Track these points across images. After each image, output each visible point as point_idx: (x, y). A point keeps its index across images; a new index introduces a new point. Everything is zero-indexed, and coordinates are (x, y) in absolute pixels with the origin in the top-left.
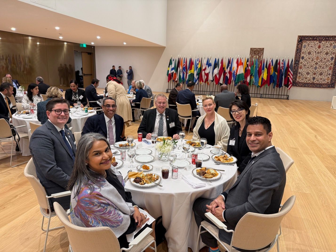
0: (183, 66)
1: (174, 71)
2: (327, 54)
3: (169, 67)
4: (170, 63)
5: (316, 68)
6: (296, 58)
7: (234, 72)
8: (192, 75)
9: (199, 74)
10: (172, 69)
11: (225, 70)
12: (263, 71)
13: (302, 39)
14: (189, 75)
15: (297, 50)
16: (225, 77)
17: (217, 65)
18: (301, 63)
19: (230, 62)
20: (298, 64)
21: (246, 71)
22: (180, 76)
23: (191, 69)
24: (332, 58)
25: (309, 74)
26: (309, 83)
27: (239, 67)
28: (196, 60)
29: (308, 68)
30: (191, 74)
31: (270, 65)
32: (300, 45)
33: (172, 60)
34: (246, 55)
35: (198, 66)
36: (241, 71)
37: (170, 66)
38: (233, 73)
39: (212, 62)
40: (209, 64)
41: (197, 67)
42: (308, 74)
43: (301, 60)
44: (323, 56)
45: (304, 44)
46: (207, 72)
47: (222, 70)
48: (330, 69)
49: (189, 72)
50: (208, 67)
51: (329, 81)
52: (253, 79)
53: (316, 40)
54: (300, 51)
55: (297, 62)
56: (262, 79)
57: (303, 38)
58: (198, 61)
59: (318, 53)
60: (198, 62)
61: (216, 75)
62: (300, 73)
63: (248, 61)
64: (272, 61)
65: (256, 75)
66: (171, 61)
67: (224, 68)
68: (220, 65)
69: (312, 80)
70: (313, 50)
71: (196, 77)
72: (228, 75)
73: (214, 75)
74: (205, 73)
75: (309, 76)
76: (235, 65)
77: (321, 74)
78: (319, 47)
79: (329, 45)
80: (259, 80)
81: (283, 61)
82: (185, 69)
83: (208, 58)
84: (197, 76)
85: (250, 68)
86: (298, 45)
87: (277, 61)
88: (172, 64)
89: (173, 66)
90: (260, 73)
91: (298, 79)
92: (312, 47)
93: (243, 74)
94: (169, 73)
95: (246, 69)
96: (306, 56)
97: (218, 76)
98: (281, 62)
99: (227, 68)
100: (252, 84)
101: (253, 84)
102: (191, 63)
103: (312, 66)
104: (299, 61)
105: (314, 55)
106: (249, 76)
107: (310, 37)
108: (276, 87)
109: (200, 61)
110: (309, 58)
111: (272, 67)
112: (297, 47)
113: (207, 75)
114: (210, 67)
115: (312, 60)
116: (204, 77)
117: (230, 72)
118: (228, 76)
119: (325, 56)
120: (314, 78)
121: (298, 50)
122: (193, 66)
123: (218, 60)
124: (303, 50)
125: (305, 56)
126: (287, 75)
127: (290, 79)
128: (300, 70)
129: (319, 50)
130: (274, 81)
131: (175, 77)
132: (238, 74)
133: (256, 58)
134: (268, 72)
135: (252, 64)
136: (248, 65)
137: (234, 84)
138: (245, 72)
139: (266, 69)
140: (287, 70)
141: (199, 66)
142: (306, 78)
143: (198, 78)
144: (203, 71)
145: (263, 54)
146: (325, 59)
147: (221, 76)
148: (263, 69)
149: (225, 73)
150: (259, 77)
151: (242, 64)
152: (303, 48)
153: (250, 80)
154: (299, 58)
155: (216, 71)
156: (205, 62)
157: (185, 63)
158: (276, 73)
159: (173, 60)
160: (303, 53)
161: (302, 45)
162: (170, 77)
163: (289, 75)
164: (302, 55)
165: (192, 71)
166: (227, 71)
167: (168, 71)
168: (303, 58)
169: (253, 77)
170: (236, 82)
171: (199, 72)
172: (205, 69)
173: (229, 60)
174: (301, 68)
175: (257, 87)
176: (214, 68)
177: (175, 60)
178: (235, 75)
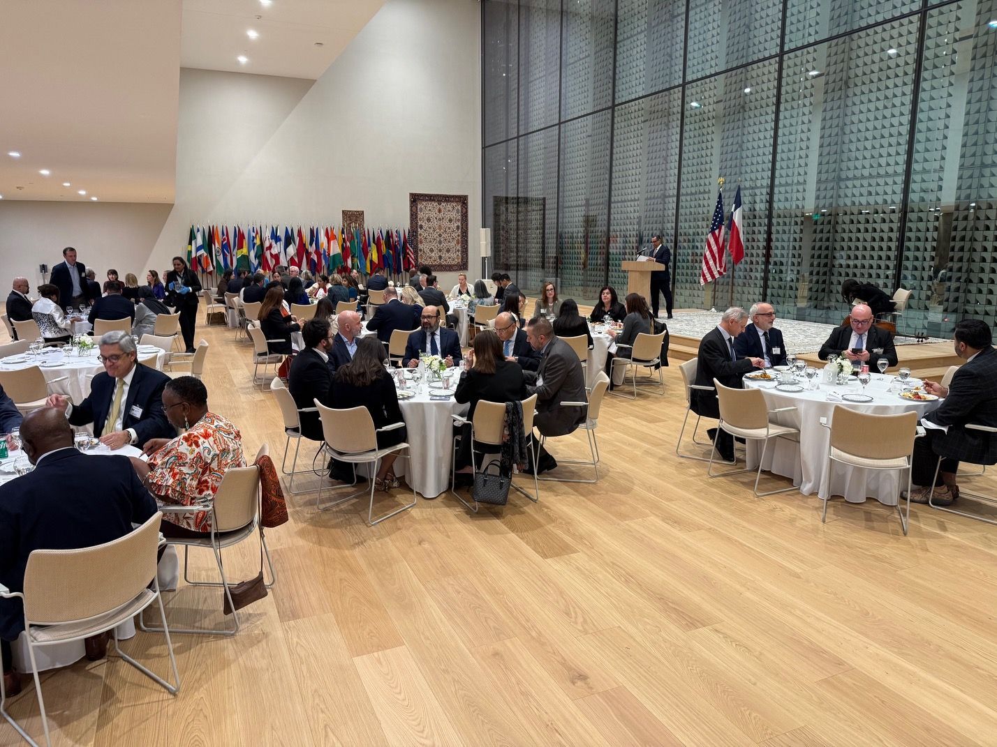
0: (222, 242)
1: (202, 252)
2: (450, 221)
3: (190, 243)
4: (192, 237)
5: (440, 242)
6: (411, 227)
7: (324, 251)
8: (245, 258)
9: (261, 256)
10: (198, 249)
11: (307, 248)
12: (369, 248)
13: (415, 199)
14: (238, 260)
15: (412, 215)
16: (310, 262)
17: (290, 238)
18: (420, 235)
19: (314, 235)
20: (416, 236)
21: (344, 248)
22: (218, 262)
23: (241, 247)
24: (458, 227)
27: (332, 242)
28: (249, 231)
29: (430, 242)
30: (243, 256)
31: (378, 238)
32: (414, 208)
33: (195, 230)
34: (337, 223)
35: (255, 241)
36: (336, 249)
37: (193, 242)
38: (322, 252)
39: (281, 233)
40: (275, 237)
41: (254, 244)
42: (432, 251)
43: (419, 230)
44: (446, 223)
45: (419, 207)
46: (274, 251)
47: (302, 249)
48: (458, 243)
49: (238, 254)
51: (460, 260)
52: (357, 261)
53: (434, 200)
54: (417, 217)
55: (415, 234)
56: (371, 261)
57: (416, 197)
58: (253, 231)
59: (440, 220)
60: (254, 234)
61: (292, 258)
62: (421, 250)
63: (343, 232)
64: (381, 232)
65: (360, 256)
66: (192, 232)
67: (305, 245)
68: (297, 240)
69: (438, 260)
70: (433, 214)
71: (255, 262)
72: (314, 257)
73: (289, 258)
74: (271, 254)
75: (433, 254)
76: (323, 239)
77: (448, 251)
78: (440, 211)
79: (451, 209)
80: (366, 264)
81: (396, 232)
82: (226, 247)
83: (273, 228)
84: (257, 261)
85: (348, 244)
86: (411, 207)
87: (388, 232)
88: (195, 238)
89: (199, 241)
90: (365, 251)
91: (419, 260)
92: (430, 210)
93: (339, 254)
94: (193, 255)
95: (342, 245)
96: (425, 225)
97: (296, 260)
98: (394, 234)
99: (311, 244)
102: (240, 236)
103: (435, 239)
104: (416, 232)
105: (435, 223)
106: (350, 258)
107: (426, 195)
108: (393, 274)
109: (257, 233)
110: (430, 228)
111: (383, 242)
112: (411, 210)
113: (276, 257)
114: (278, 243)
115: (434, 231)
116: (272, 263)
117: (317, 252)
118: (316, 259)
119: (448, 224)
120: (440, 257)
121: (414, 216)
122: (245, 242)
123: (292, 230)
124: (420, 215)
125: (423, 224)
126: (406, 254)
127: (411, 259)
128: (420, 246)
129: (440, 216)
130: (389, 265)
131: (208, 263)
132: (331, 254)
133: (356, 227)
134: (379, 250)
135: (351, 239)
136: (344, 239)
138: (343, 252)
139: (373, 246)
140: (405, 248)
141: (258, 242)
142: (430, 258)
143: (259, 264)
144: (267, 250)
145: (363, 220)
146: (449, 228)
147: (302, 258)
148: (370, 245)
149: (308, 254)
150: (366, 259)
151: (334, 237)
152: (419, 212)
153: (353, 264)
154: (416, 227)
155: (292, 250)
156: (267, 234)
157: (225, 236)
158: (391, 252)
159: (198, 231)
160: (420, 220)
161: (417, 207)
162: (195, 263)
163: (409, 254)
164: (419, 223)
165: (245, 251)
166: (312, 249)
167: (190, 252)
168: (421, 227)
169: (356, 259)
170: (331, 268)
171: (259, 254)
172: (270, 247)
173: (312, 231)
174: (421, 242)
175: (365, 275)
176: (287, 246)
177: (201, 230)
178: (327, 256)
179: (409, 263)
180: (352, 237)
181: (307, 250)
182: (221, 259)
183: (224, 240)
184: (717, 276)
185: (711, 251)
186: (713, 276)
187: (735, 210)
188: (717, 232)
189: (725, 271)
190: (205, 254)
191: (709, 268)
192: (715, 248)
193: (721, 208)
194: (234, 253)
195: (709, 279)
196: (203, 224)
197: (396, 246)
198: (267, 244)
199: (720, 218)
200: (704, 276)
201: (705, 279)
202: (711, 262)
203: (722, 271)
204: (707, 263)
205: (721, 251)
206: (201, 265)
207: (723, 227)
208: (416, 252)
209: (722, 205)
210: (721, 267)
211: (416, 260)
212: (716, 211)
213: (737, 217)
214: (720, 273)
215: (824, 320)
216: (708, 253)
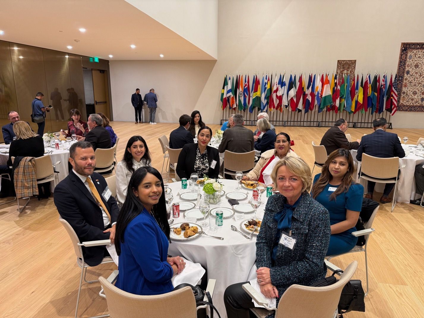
0: (245, 87)
1: (230, 94)
3: (224, 88)
4: (225, 83)
6: (398, 72)
7: (318, 93)
8: (258, 99)
9: (269, 98)
11: (305, 91)
12: (356, 91)
13: (406, 47)
14: (253, 100)
15: (400, 62)
16: (305, 101)
17: (293, 83)
18: (406, 79)
19: (312, 80)
20: (402, 81)
21: (334, 91)
22: (240, 101)
23: (256, 90)
25: (416, 93)
26: (416, 106)
27: (325, 86)
28: (263, 78)
29: (415, 85)
30: (257, 97)
31: (366, 82)
32: (404, 55)
33: (228, 78)
34: (332, 70)
35: (266, 86)
36: (328, 91)
37: (225, 87)
38: (316, 94)
39: (286, 80)
40: (282, 83)
41: (265, 88)
42: (415, 93)
43: (406, 75)
45: (409, 55)
46: (279, 94)
47: (301, 92)
49: (253, 95)
50: (281, 88)
52: (344, 102)
54: (405, 64)
55: (400, 78)
56: (357, 102)
57: (408, 46)
58: (266, 79)
60: (266, 81)
61: (292, 99)
62: (404, 93)
63: (336, 78)
64: (369, 77)
65: (348, 97)
66: (225, 80)
67: (303, 88)
68: (298, 84)
69: (420, 102)
70: (421, 61)
71: (264, 101)
72: (309, 98)
73: (289, 99)
74: (277, 96)
75: (416, 97)
76: (318, 84)
80: (352, 104)
81: (384, 77)
82: (247, 90)
83: (281, 75)
84: (266, 101)
85: (339, 87)
86: (401, 55)
87: (376, 77)
88: (227, 84)
89: (229, 87)
90: (353, 93)
91: (401, 101)
92: (419, 57)
93: (330, 95)
94: (225, 96)
95: (334, 88)
96: (412, 70)
97: (295, 100)
98: (382, 78)
99: (308, 88)
100: (342, 108)
101: (343, 110)
102: (256, 82)
103: (420, 83)
104: (402, 77)
105: (422, 69)
106: (339, 99)
107: (418, 44)
108: (374, 113)
109: (269, 80)
110: (416, 73)
111: (369, 86)
112: (401, 58)
113: (280, 98)
114: (283, 87)
115: (421, 76)
116: (276, 102)
117: (312, 94)
118: (310, 100)
120: (422, 99)
121: (402, 63)
122: (260, 87)
123: (295, 77)
124: (409, 62)
125: (410, 70)
126: (389, 96)
127: (394, 101)
128: (404, 89)
130: (372, 104)
131: (233, 102)
132: (323, 96)
133: (347, 74)
134: (365, 93)
136: (336, 84)
137: (317, 109)
138: (333, 94)
139: (361, 89)
140: (390, 90)
141: (268, 86)
142: (412, 100)
143: (267, 103)
144: (274, 93)
145: (355, 68)
147: (300, 99)
148: (357, 88)
149: (305, 95)
150: (352, 100)
151: (328, 82)
152: (408, 60)
153: (340, 104)
154: (403, 73)
155: (293, 92)
156: (276, 80)
157: (247, 83)
158: (376, 94)
159: (230, 79)
160: (408, 66)
161: (406, 55)
162: (225, 102)
163: (392, 96)
164: (407, 69)
165: (258, 93)
166: (308, 92)
167: (223, 94)
168: (408, 72)
169: (343, 100)
170: (321, 107)
171: (268, 95)
172: (276, 91)
173: (310, 78)
174: (405, 86)
175: (350, 113)
176: (289, 89)
177: (232, 79)
178: (320, 97)
179: (392, 103)
180: (343, 82)
181: (304, 92)
182: (242, 99)
183: (246, 85)
190: (232, 96)
194: (251, 95)
196: (233, 75)
197: (381, 89)
198: (275, 88)
206: (229, 103)
208: (399, 95)
211: (398, 101)
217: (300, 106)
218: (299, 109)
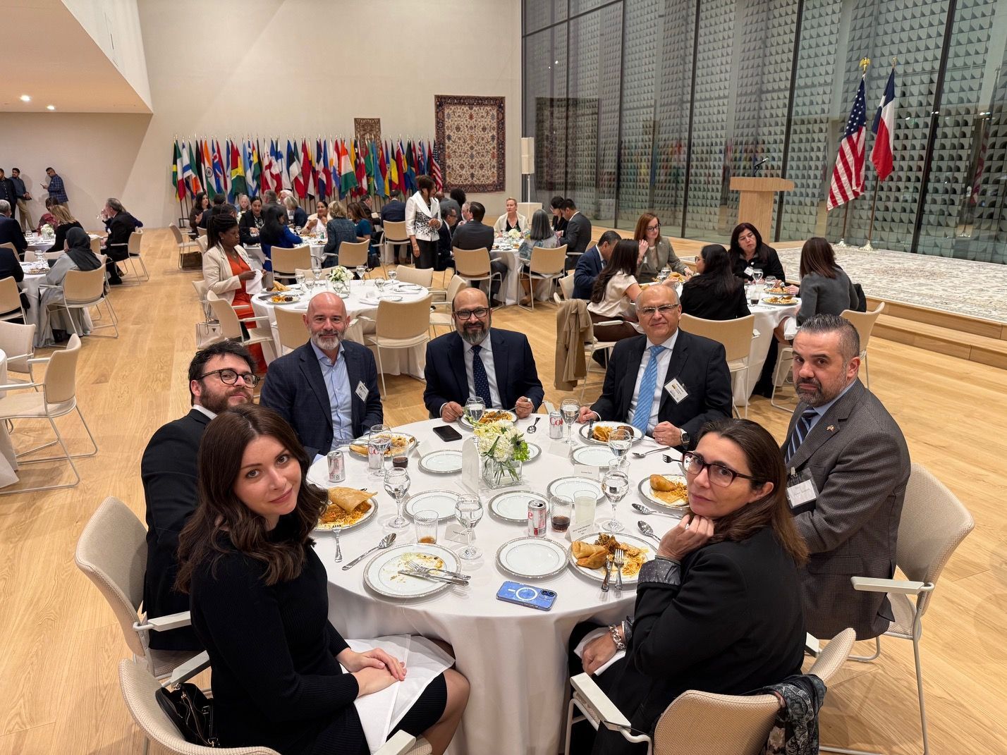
0: (213, 160)
1: (189, 173)
2: (484, 129)
3: (175, 162)
4: (177, 155)
5: (472, 157)
6: (438, 138)
7: (334, 169)
8: (241, 180)
9: (259, 177)
10: (185, 169)
11: (313, 165)
12: (387, 165)
13: (441, 102)
14: (232, 181)
15: (438, 123)
16: (318, 183)
17: (294, 154)
18: (448, 147)
19: (321, 150)
20: (443, 149)
21: (357, 166)
22: (209, 184)
23: (235, 166)
24: (493, 137)
25: (464, 167)
26: (467, 185)
27: (343, 158)
28: (244, 146)
29: (460, 156)
30: (239, 177)
31: (398, 152)
32: (440, 113)
33: (180, 146)
34: (348, 134)
35: (251, 159)
36: (348, 167)
37: (178, 161)
38: (332, 171)
39: (282, 149)
40: (276, 154)
41: (251, 163)
42: (462, 167)
43: (447, 141)
44: (478, 133)
45: (446, 113)
46: (275, 170)
47: (308, 168)
48: (493, 157)
49: (232, 174)
50: (277, 160)
51: (496, 178)
52: (374, 182)
53: (464, 104)
54: (443, 126)
55: (441, 146)
56: (391, 182)
57: (443, 100)
58: (249, 147)
59: (471, 128)
60: (250, 150)
61: (296, 179)
62: (449, 167)
63: (356, 146)
64: (401, 144)
65: (378, 175)
66: (176, 148)
67: (311, 162)
68: (301, 156)
69: (470, 179)
70: (464, 121)
71: (252, 183)
72: (323, 177)
73: (292, 178)
74: (271, 174)
75: (464, 172)
76: (332, 155)
77: (482, 167)
78: (471, 117)
79: (485, 114)
80: (384, 184)
81: (420, 143)
82: (217, 166)
83: (272, 142)
84: (255, 183)
85: (362, 160)
86: (437, 113)
87: (409, 145)
88: (181, 156)
89: (186, 160)
90: (383, 169)
91: (447, 179)
92: (459, 116)
93: (351, 173)
94: (180, 177)
95: (356, 162)
96: (454, 135)
97: (301, 180)
98: (417, 147)
99: (318, 161)
100: (372, 192)
101: (375, 194)
102: (233, 153)
103: (465, 153)
104: (444, 144)
105: (465, 133)
106: (365, 177)
107: (455, 98)
109: (254, 149)
110: (459, 139)
111: (403, 157)
112: (437, 117)
113: (278, 178)
114: (279, 161)
115: (465, 142)
117: (326, 170)
118: (324, 179)
119: (481, 134)
120: (472, 176)
121: (440, 124)
122: (240, 160)
123: (295, 144)
124: (448, 123)
125: (452, 134)
126: (431, 171)
127: (437, 178)
128: (448, 162)
129: (472, 123)
130: (412, 184)
132: (343, 173)
133: (371, 139)
134: (399, 168)
135: (366, 154)
136: (357, 154)
137: (337, 195)
138: (356, 170)
139: (392, 161)
140: (430, 164)
141: (255, 159)
142: (461, 176)
143: (258, 186)
144: (266, 169)
145: (380, 130)
146: (483, 139)
147: (309, 179)
148: (388, 161)
149: (315, 173)
150: (384, 178)
151: (346, 152)
152: (446, 120)
153: (369, 186)
154: (444, 138)
155: (296, 169)
156: (266, 149)
157: (216, 154)
158: (413, 169)
159: (184, 147)
160: (448, 128)
161: (443, 113)
162: (182, 187)
163: (435, 172)
164: (447, 133)
165: (240, 171)
166: (319, 167)
167: (175, 174)
168: (449, 138)
169: (372, 179)
170: (343, 190)
171: (257, 174)
172: (270, 166)
173: (319, 145)
174: (449, 157)
175: (384, 199)
176: (290, 163)
177: (187, 146)
178: (338, 176)
180: (367, 152)
181: (314, 168)
182: (213, 181)
183: (215, 157)
184: (851, 197)
185: (845, 163)
186: (845, 197)
187: (885, 104)
188: (855, 136)
189: (862, 190)
190: (194, 176)
191: (841, 187)
192: (850, 159)
193: (863, 103)
194: (228, 173)
195: (841, 202)
196: (189, 139)
197: (419, 162)
198: (266, 162)
199: (860, 116)
200: (833, 197)
201: (834, 202)
202: (844, 179)
203: (859, 190)
204: (838, 179)
205: (859, 161)
206: (189, 188)
207: (864, 129)
208: (443, 170)
209: (863, 98)
210: (858, 185)
211: (444, 179)
212: (855, 107)
213: (888, 116)
214: (855, 193)
215: (989, 257)
216: (840, 166)
217: (311, 190)
218: (310, 195)
